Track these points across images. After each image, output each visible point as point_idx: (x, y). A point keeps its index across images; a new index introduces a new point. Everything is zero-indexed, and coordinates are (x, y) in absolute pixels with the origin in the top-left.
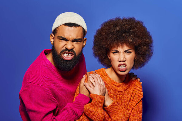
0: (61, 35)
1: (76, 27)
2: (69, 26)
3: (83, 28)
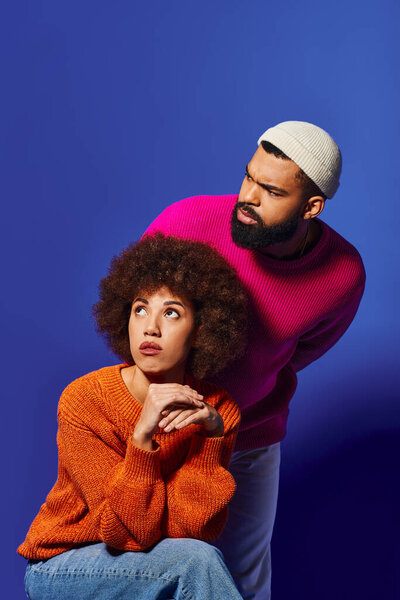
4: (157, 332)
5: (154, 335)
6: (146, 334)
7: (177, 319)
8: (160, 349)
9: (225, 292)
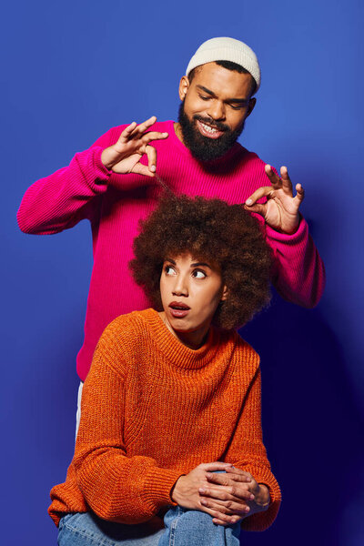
0: (203, 85)
1: (240, 72)
2: (226, 67)
3: (253, 78)
4: (184, 292)
5: (182, 295)
6: (174, 294)
7: (203, 278)
8: (188, 308)
9: (248, 255)
